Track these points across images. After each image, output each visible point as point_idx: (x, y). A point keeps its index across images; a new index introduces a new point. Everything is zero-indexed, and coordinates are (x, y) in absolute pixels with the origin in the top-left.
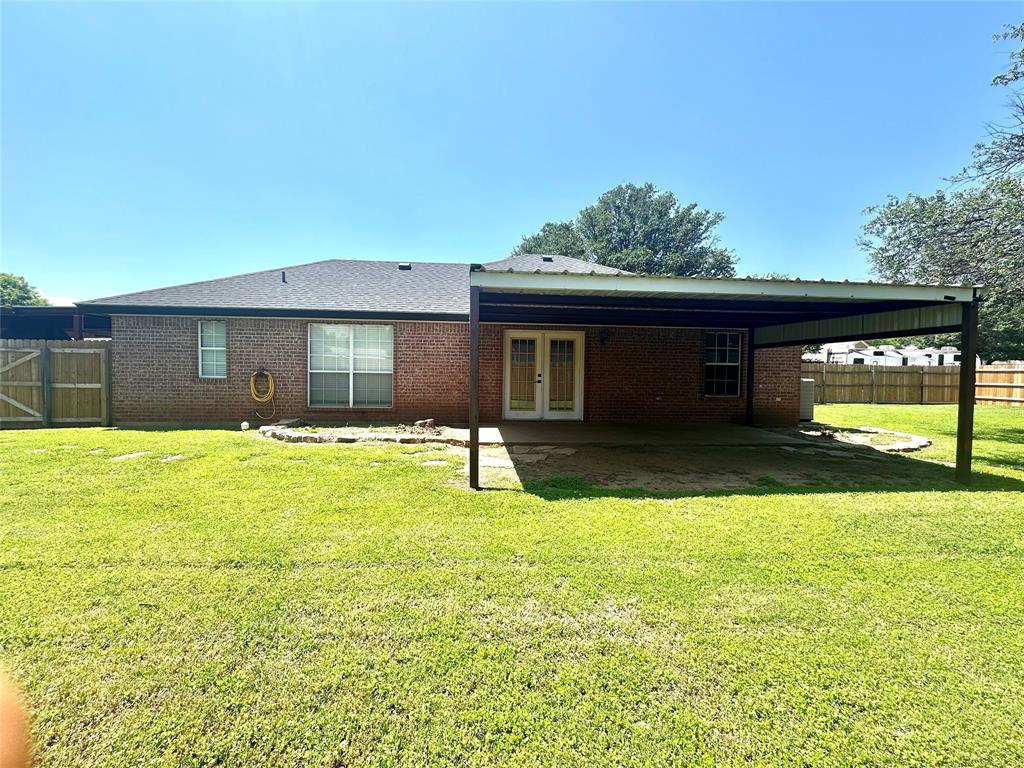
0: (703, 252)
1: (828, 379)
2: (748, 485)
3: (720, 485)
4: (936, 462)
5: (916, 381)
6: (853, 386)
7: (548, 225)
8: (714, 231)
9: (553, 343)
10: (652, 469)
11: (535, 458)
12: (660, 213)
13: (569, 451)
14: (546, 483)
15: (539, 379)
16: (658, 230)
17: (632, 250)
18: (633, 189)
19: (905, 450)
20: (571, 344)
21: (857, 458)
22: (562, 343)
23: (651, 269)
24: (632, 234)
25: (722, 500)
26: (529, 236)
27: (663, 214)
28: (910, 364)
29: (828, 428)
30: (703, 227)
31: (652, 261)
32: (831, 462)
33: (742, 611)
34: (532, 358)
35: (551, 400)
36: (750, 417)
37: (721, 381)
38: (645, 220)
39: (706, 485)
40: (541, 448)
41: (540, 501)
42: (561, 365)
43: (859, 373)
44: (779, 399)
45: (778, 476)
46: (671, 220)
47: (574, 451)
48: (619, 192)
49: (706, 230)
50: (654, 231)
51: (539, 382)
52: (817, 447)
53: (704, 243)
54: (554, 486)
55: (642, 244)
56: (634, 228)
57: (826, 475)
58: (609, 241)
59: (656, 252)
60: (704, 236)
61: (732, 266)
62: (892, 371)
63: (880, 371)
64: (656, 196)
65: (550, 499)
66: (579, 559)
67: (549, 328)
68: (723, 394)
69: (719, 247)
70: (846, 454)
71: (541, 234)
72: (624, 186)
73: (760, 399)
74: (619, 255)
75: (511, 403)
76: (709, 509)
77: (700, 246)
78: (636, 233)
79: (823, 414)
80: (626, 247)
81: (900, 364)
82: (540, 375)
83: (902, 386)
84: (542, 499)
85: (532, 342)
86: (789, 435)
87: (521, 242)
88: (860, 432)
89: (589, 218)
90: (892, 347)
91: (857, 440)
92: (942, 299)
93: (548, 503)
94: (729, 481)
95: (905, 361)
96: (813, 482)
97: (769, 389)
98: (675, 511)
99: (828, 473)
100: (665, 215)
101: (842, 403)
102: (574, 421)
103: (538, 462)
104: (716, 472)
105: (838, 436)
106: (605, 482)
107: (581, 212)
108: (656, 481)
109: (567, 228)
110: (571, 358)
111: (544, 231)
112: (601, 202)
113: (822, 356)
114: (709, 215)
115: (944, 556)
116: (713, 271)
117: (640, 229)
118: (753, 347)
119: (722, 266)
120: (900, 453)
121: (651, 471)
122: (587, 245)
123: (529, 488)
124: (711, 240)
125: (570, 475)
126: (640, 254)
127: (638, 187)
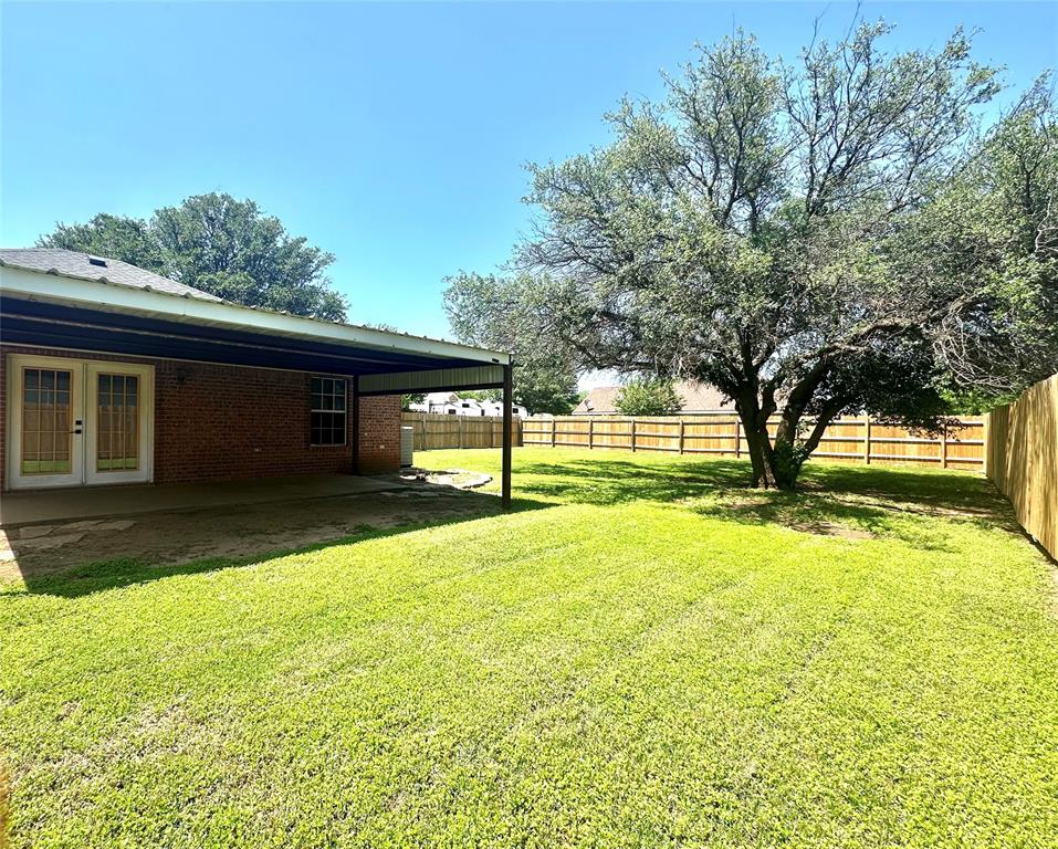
0: (314, 291)
1: (428, 427)
2: (344, 535)
3: (316, 540)
4: (493, 493)
5: (488, 429)
6: (447, 433)
7: (104, 217)
8: (326, 271)
9: (103, 379)
10: (240, 533)
11: (59, 541)
12: (265, 238)
13: (121, 525)
14: (73, 575)
15: (79, 427)
16: (262, 257)
17: (230, 274)
18: (232, 202)
19: (475, 486)
20: (133, 381)
21: (441, 496)
22: (118, 379)
23: (252, 300)
24: (231, 255)
25: (314, 556)
26: (69, 225)
27: (268, 240)
28: (486, 414)
29: (421, 471)
30: (313, 265)
31: (256, 292)
32: (420, 503)
33: (313, 669)
34: (65, 399)
35: (99, 458)
36: (356, 466)
37: (329, 430)
38: (247, 242)
39: (301, 542)
40: (75, 525)
41: (54, 601)
42: (115, 410)
43: (450, 422)
44: (382, 447)
45: (372, 522)
46: (278, 249)
47: (130, 523)
48: (211, 201)
49: (317, 269)
50: (256, 258)
51: (78, 432)
52: (412, 490)
53: (314, 282)
54: (86, 576)
55: (244, 269)
56: (233, 248)
57: (413, 515)
58: (199, 258)
59: (260, 283)
60: (314, 274)
61: (344, 311)
62: (473, 421)
63: (465, 420)
64: (260, 217)
65: (74, 596)
66: (107, 668)
67: (94, 357)
68: (330, 443)
69: (331, 289)
70: (433, 494)
71: (92, 226)
72: (218, 195)
73: (365, 447)
74: (212, 276)
75: (23, 465)
76: (299, 566)
77: (311, 284)
78: (235, 256)
79: (421, 460)
80: (223, 269)
81: (480, 415)
82: (79, 423)
83: (479, 433)
84: (61, 598)
85: (65, 376)
86: (390, 481)
87: (53, 231)
88: (446, 473)
89: (169, 221)
90: (475, 401)
91: (443, 481)
92: (491, 361)
93: (69, 602)
94: (325, 534)
95: (483, 412)
96: (403, 522)
97: (373, 436)
98: (259, 576)
99: (416, 513)
100: (271, 242)
101: (439, 448)
102: (140, 484)
103: (64, 546)
104: (313, 526)
105: (430, 479)
106: (173, 558)
107: (157, 212)
108: (241, 546)
109: (136, 228)
110: (134, 400)
111: (96, 222)
112: (186, 206)
113: (424, 407)
114: (319, 254)
115: (485, 569)
116: (325, 314)
117: (240, 252)
118: (357, 394)
119: (333, 311)
120: (472, 489)
121: (239, 535)
122: (166, 254)
123: (36, 586)
124: (322, 279)
125: (116, 556)
126: (239, 280)
127: (238, 201)
